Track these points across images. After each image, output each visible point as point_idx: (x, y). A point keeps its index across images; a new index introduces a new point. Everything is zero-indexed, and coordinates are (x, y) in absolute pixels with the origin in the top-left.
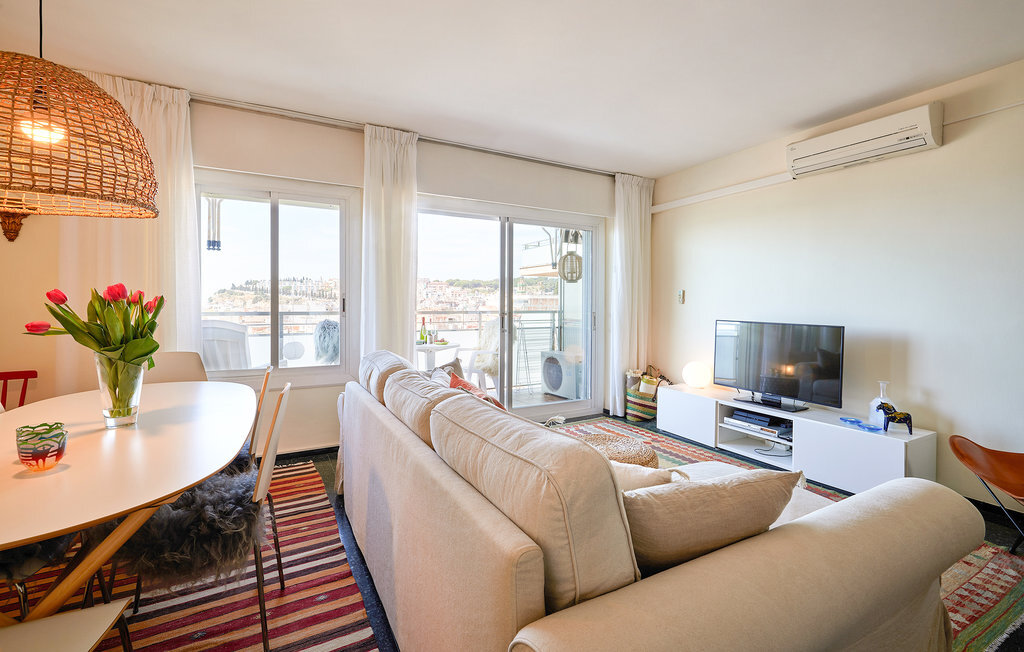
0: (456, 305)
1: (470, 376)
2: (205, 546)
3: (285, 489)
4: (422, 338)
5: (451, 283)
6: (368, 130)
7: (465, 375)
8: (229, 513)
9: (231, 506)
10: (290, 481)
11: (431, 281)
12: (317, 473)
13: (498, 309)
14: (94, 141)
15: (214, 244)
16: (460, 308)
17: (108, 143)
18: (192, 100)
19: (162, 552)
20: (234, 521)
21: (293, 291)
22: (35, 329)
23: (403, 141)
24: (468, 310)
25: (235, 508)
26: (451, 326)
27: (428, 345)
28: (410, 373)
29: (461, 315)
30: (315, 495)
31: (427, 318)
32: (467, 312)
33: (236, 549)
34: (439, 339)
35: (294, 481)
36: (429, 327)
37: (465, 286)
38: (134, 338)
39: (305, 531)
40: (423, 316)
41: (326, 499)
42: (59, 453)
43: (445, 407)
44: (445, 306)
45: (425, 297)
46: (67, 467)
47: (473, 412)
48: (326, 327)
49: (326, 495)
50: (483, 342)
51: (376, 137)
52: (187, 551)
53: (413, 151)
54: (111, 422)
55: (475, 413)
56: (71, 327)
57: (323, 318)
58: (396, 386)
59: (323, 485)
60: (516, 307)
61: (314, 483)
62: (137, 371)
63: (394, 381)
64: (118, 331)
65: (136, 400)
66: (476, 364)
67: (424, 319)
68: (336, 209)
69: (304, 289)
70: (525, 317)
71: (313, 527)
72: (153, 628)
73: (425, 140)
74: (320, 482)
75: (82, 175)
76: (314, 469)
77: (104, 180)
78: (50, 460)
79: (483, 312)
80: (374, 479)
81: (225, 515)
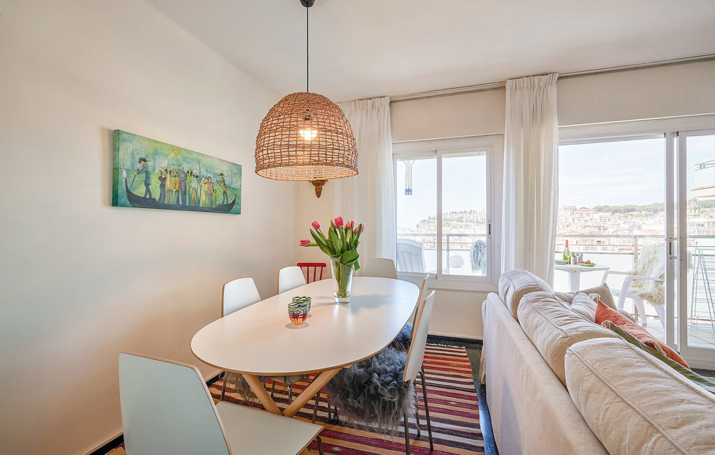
0: (605, 229)
1: (622, 302)
2: (373, 403)
3: (443, 364)
4: (565, 258)
5: (599, 210)
6: (509, 85)
7: (616, 300)
8: (388, 383)
9: (390, 378)
10: (448, 359)
11: (578, 208)
12: (468, 359)
13: (664, 233)
14: (322, 131)
15: (408, 191)
16: (611, 231)
17: (330, 131)
18: (391, 102)
19: (348, 397)
20: (390, 391)
21: (464, 220)
22: (304, 243)
23: (542, 84)
24: (620, 233)
25: (392, 381)
26: (599, 249)
27: (572, 266)
28: (545, 296)
29: (612, 239)
30: (464, 377)
31: (572, 241)
32: (618, 236)
33: (390, 413)
34: (585, 260)
35: (451, 360)
36: (573, 249)
37: (616, 211)
38: (348, 250)
39: (453, 405)
40: (566, 238)
41: (472, 383)
42: (304, 317)
43: (586, 350)
44: (592, 229)
45: (571, 222)
46: (307, 325)
47: (631, 371)
48: (478, 246)
49: (472, 380)
50: (639, 268)
51: (516, 89)
52: (362, 402)
53: (553, 91)
54: (337, 300)
55: (635, 375)
56: (319, 243)
57: (477, 239)
58: (528, 308)
59: (471, 370)
60: (690, 231)
61: (464, 367)
62: (349, 271)
63: (528, 302)
64: (339, 245)
65: (349, 289)
66: (631, 289)
67: (567, 241)
68: (483, 155)
69: (472, 218)
70: (701, 242)
71: (459, 405)
72: (356, 437)
73: (566, 77)
74: (469, 367)
75: (317, 152)
76: (465, 354)
77: (328, 153)
78: (300, 320)
79: (640, 236)
80: (506, 389)
81: (385, 384)
